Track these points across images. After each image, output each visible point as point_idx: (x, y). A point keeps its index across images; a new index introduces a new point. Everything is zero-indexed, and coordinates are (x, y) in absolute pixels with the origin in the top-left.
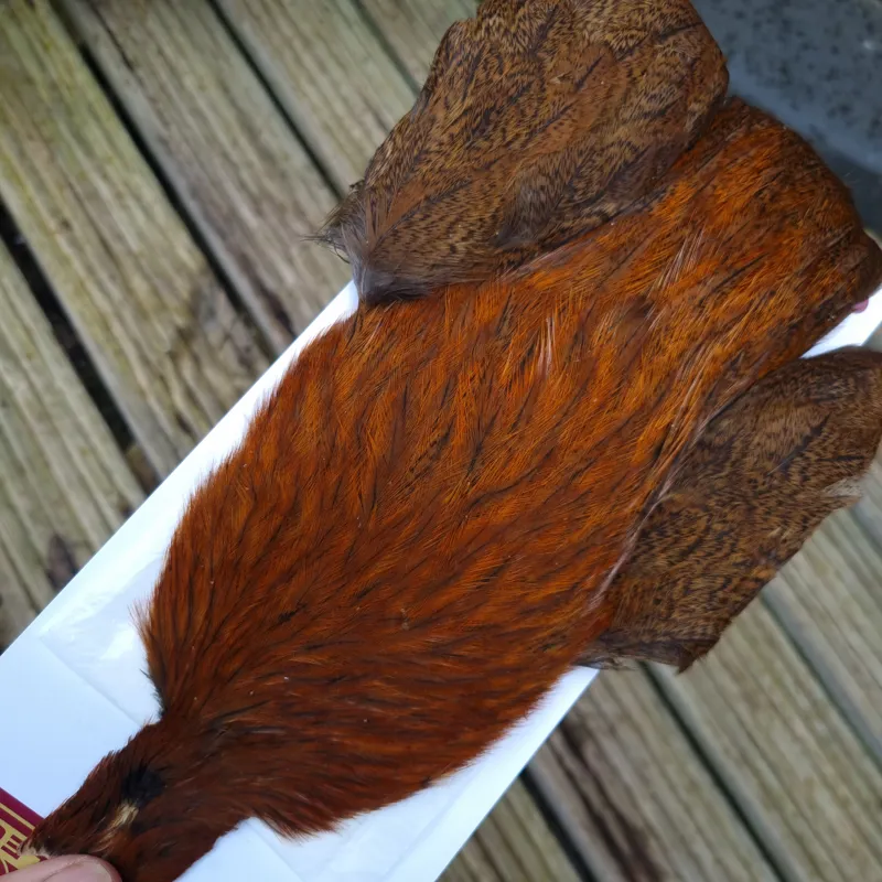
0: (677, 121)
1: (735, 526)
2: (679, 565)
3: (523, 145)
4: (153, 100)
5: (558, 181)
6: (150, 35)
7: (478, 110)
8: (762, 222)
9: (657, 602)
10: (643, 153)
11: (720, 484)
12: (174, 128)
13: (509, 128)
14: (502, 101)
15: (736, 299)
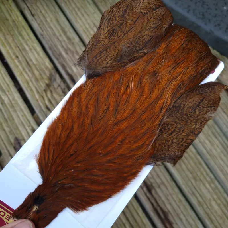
0: (161, 29)
1: (183, 126)
2: (170, 137)
3: (123, 37)
4: (39, 24)
5: (132, 45)
6: (38, 7)
7: (111, 30)
8: (183, 51)
9: (165, 146)
10: (153, 37)
11: (178, 115)
12: (45, 32)
13: (119, 33)
14: (117, 27)
15: (179, 70)
